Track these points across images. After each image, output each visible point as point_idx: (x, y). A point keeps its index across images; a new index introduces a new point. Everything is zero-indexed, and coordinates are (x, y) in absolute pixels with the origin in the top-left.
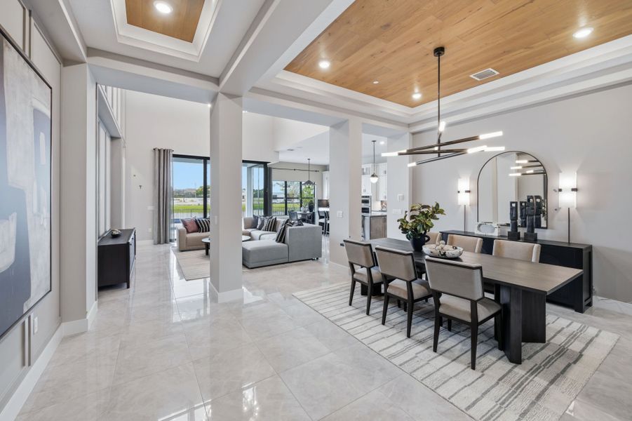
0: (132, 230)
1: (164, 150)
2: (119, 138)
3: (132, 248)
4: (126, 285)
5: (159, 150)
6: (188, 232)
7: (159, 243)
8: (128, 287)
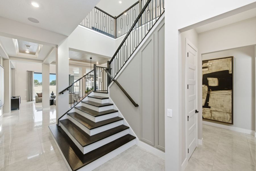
0: (19, 96)
1: (31, 71)
2: (15, 69)
3: (20, 100)
4: (18, 109)
5: (29, 71)
6: (39, 97)
7: (29, 101)
8: (19, 109)
